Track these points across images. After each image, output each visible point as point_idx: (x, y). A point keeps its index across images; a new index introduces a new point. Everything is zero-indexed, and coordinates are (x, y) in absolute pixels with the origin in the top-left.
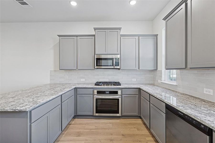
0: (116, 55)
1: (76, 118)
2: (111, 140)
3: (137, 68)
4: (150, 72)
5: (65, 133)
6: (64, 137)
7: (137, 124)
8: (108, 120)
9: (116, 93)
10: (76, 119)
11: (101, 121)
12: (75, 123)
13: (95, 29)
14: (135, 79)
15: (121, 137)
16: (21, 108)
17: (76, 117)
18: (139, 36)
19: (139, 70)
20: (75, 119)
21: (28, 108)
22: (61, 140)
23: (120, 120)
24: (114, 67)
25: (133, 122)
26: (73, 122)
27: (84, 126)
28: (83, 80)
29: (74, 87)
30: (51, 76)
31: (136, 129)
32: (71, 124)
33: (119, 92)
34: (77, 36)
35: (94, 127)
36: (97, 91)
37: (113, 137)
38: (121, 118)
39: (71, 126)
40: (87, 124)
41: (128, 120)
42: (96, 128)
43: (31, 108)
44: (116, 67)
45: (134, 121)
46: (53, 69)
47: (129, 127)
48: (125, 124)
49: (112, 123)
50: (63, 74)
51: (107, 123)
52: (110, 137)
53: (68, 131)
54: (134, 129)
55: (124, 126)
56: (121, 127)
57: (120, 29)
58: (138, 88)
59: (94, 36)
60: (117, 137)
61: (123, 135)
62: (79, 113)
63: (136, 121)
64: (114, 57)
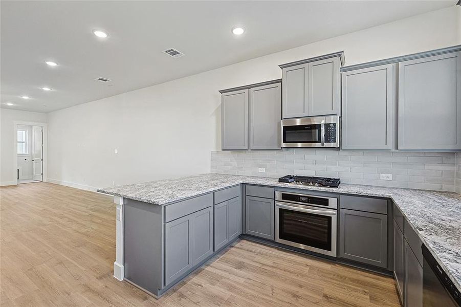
0: (327, 117)
1: (245, 239)
2: (295, 296)
3: (391, 146)
4: (444, 158)
5: (221, 257)
6: (218, 262)
7: (376, 286)
8: (305, 259)
9: (325, 202)
10: (245, 241)
11: (289, 257)
12: (241, 247)
13: (282, 67)
14: (390, 175)
15: (319, 298)
16: (155, 200)
17: (245, 237)
18: (396, 61)
19: (397, 151)
20: (243, 241)
21: (161, 201)
22: (211, 265)
23: (333, 266)
24: (323, 144)
25: (368, 279)
26: (238, 245)
27: (253, 255)
28: (262, 170)
29: (241, 182)
30: (211, 160)
31: (369, 297)
32: (233, 247)
33: (333, 202)
34: (249, 87)
35: (270, 263)
36: (282, 194)
37: (301, 292)
38: (337, 264)
39: (233, 249)
40: (261, 254)
41: (354, 271)
42: (275, 265)
43: (165, 202)
44: (326, 145)
45: (373, 278)
46: (214, 150)
47: (350, 287)
48: (343, 278)
49: (311, 267)
50: (229, 157)
51: (299, 264)
52: (294, 289)
53: (226, 256)
54: (363, 295)
55: (337, 280)
56: (330, 280)
57: (339, 55)
58: (385, 196)
59: (280, 81)
60: (310, 294)
61: (325, 296)
62: (249, 232)
63: (378, 279)
64: (323, 122)
